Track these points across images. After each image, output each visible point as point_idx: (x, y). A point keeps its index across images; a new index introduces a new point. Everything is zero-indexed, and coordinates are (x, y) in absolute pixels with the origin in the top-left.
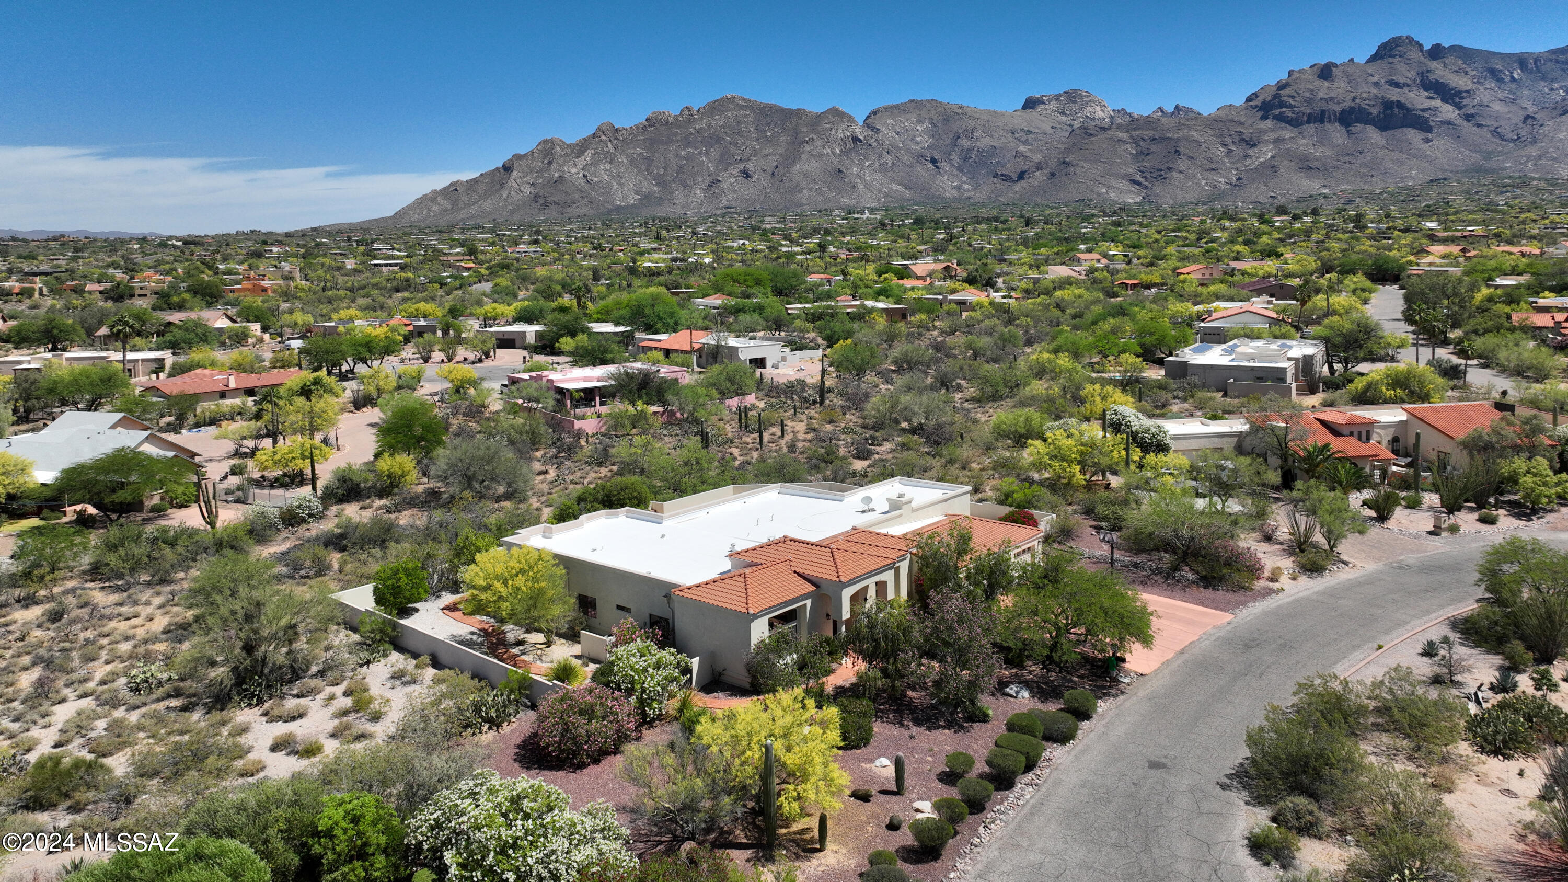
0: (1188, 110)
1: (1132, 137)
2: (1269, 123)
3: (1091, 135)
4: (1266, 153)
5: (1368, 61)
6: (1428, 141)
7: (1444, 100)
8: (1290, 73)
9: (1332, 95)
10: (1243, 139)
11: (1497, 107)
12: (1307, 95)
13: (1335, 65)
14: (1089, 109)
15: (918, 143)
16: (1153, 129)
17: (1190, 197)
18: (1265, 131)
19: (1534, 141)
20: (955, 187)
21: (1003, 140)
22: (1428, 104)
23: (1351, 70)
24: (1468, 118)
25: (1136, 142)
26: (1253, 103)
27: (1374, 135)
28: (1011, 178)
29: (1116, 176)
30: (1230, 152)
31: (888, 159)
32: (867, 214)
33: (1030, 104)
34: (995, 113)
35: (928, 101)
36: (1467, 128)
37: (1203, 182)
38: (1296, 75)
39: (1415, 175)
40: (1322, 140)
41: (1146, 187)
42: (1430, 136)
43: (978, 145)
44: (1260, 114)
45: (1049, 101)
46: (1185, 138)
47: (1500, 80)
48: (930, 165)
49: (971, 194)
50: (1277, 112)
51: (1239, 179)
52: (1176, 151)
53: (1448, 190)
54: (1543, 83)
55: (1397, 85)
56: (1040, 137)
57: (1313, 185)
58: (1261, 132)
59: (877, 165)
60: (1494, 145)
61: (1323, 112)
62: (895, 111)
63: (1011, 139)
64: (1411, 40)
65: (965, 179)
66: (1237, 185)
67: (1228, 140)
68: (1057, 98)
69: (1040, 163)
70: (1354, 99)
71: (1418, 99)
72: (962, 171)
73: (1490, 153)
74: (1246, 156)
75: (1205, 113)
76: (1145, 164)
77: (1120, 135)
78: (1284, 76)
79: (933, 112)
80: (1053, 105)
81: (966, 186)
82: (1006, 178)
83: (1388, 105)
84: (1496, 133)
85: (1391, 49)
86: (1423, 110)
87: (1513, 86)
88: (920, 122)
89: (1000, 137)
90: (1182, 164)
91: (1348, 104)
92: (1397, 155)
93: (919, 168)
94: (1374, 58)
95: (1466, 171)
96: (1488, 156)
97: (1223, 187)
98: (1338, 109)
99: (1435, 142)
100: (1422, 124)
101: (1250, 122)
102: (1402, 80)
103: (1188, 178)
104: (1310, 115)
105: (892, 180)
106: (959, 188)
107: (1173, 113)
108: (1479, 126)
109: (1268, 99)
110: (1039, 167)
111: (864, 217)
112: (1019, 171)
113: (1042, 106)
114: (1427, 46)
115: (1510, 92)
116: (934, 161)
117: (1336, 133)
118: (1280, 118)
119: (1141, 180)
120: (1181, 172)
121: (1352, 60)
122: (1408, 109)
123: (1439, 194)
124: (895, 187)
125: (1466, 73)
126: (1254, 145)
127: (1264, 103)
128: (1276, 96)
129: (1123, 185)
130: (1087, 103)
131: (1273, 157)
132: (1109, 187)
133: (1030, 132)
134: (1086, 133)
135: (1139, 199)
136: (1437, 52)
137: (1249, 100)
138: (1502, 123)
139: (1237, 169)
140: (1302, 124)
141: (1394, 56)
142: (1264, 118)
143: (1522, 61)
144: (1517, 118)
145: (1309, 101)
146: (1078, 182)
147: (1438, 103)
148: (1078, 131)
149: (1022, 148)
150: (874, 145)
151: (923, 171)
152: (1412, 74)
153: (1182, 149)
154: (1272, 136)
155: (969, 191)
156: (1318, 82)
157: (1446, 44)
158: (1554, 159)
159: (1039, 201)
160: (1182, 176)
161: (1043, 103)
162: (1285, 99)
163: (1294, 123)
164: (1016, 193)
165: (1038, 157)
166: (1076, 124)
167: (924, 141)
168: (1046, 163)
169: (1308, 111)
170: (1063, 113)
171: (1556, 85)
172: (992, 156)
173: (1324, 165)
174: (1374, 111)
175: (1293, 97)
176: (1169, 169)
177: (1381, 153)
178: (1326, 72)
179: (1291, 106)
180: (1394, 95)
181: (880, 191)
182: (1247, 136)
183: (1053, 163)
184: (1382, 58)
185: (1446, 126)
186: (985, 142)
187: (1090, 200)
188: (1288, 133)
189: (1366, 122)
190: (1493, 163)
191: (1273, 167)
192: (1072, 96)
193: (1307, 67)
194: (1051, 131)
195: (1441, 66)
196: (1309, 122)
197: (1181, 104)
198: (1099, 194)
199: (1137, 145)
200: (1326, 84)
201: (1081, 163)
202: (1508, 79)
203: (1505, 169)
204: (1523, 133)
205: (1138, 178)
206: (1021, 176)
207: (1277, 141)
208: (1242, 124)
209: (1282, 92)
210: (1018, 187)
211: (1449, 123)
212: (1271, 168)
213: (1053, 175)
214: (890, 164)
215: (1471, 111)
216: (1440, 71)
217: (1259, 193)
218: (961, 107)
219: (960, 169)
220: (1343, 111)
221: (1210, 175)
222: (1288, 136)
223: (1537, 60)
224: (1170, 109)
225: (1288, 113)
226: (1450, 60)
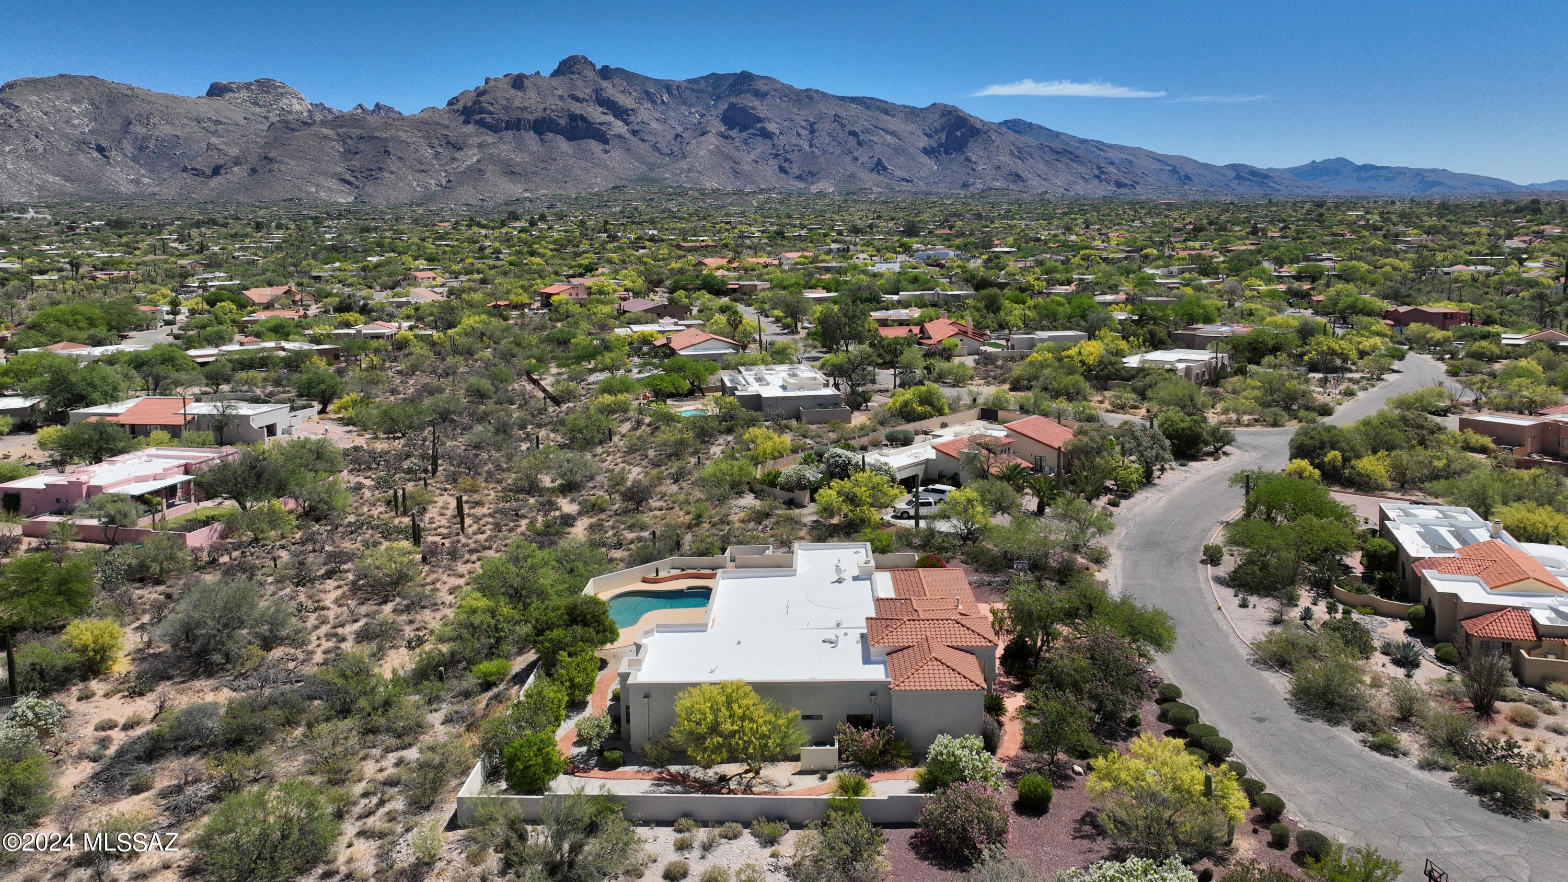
0: (389, 109)
1: (338, 134)
2: (471, 128)
3: (293, 129)
4: (471, 157)
5: (552, 75)
6: (606, 152)
7: (615, 116)
8: (487, 81)
9: (526, 104)
10: (448, 143)
11: (654, 125)
12: (504, 102)
13: (526, 77)
14: (285, 101)
15: (75, 127)
16: (360, 127)
17: (404, 197)
18: (470, 136)
19: (684, 157)
20: (131, 181)
21: (188, 129)
22: (604, 118)
23: (539, 82)
24: (634, 133)
25: (343, 139)
26: (455, 107)
27: (563, 144)
28: (204, 173)
29: (325, 174)
30: (437, 154)
31: (38, 145)
32: (31, 213)
33: (216, 91)
34: (175, 99)
35: (85, 77)
36: (634, 141)
37: (415, 184)
38: (492, 83)
39: (599, 183)
40: (520, 146)
41: (357, 187)
42: (608, 147)
43: (157, 133)
44: (462, 118)
45: (239, 89)
46: (393, 138)
47: (654, 102)
48: (95, 154)
49: (156, 189)
50: (478, 117)
51: (449, 181)
52: (386, 151)
53: (628, 196)
54: (684, 107)
55: (577, 99)
56: (232, 128)
57: (516, 190)
58: (465, 135)
59: (22, 151)
60: (654, 158)
61: (519, 120)
62: (40, 86)
63: (196, 129)
64: (585, 59)
65: (143, 171)
66: (448, 187)
67: (435, 142)
68: (248, 86)
69: (238, 157)
70: (545, 110)
71: (596, 114)
72: (137, 162)
73: (653, 164)
74: (454, 159)
75: (406, 113)
76: (354, 163)
77: (326, 131)
78: (482, 83)
79: (93, 91)
80: (244, 94)
81: (146, 180)
82: (198, 173)
83: (573, 118)
84: (655, 147)
85: (570, 67)
86: (600, 124)
87: (664, 107)
88: (75, 101)
89: (183, 126)
90: (393, 165)
91: (539, 114)
92: (583, 164)
93: (81, 157)
94: (556, 73)
95: (637, 180)
96: (652, 166)
97: (434, 188)
98: (531, 118)
99: (612, 153)
100: (602, 138)
101: (453, 125)
102: (581, 96)
103: (399, 179)
104: (508, 122)
105: (46, 170)
106: (136, 182)
107: (373, 111)
108: (643, 140)
109: (469, 104)
110: (237, 162)
111: (29, 216)
112: (213, 167)
113: (231, 95)
114: (599, 67)
115: (662, 113)
116: (100, 149)
117: (531, 139)
118: (481, 123)
119: (352, 179)
120: (392, 172)
121: (538, 73)
122: (589, 122)
123: (624, 201)
124: (51, 179)
125: (630, 94)
126: (460, 149)
127: (465, 107)
128: (477, 102)
129: (333, 184)
130: (282, 94)
131: (478, 161)
132: (318, 186)
133: (218, 122)
134: (287, 128)
135: (351, 199)
136: (606, 73)
137: (450, 103)
138: (659, 139)
139: (446, 171)
140: (501, 130)
141: (573, 73)
142: (466, 122)
143: (668, 86)
144: (670, 136)
145: (506, 109)
146: (284, 180)
147: (610, 118)
148: (278, 125)
149: (214, 140)
150: (16, 125)
151: (87, 161)
152: (588, 91)
153: (391, 150)
154: (475, 140)
155: (149, 185)
156: (512, 92)
157: (613, 67)
158: (699, 172)
159: (241, 199)
160: (393, 176)
161: (232, 90)
162: (485, 105)
163: (495, 128)
164: (212, 189)
165: (234, 151)
166: (274, 118)
167: (83, 125)
168: (245, 158)
169: (506, 118)
170: (256, 104)
171: (693, 110)
172: (175, 146)
173: (525, 170)
174: (562, 122)
175: (492, 104)
176: (380, 169)
177: (571, 161)
178: (518, 82)
179: (490, 113)
180: (577, 108)
181: (31, 183)
182: (453, 139)
183: (253, 158)
184: (563, 74)
185: (618, 140)
186: (165, 130)
187: (300, 200)
188: (490, 138)
189: (557, 132)
190: (656, 174)
191: (480, 170)
192: (265, 85)
193: (501, 76)
194: (244, 122)
195: (610, 86)
196: (507, 128)
197: (381, 103)
198: (309, 193)
199: (345, 143)
200: (520, 94)
201: (286, 160)
202: (659, 101)
203: (665, 179)
204: (675, 149)
205: (348, 177)
206: (216, 171)
207: (481, 146)
208: (447, 127)
209: (482, 99)
210: (214, 182)
211: (620, 136)
212: (476, 172)
213: (254, 171)
214: (41, 150)
215: (636, 128)
216: (610, 90)
217: (468, 194)
218: (131, 88)
219: (134, 159)
220: (536, 120)
221: (421, 176)
222: (490, 141)
223: (678, 87)
224: (371, 107)
225: (489, 119)
226: (617, 80)
